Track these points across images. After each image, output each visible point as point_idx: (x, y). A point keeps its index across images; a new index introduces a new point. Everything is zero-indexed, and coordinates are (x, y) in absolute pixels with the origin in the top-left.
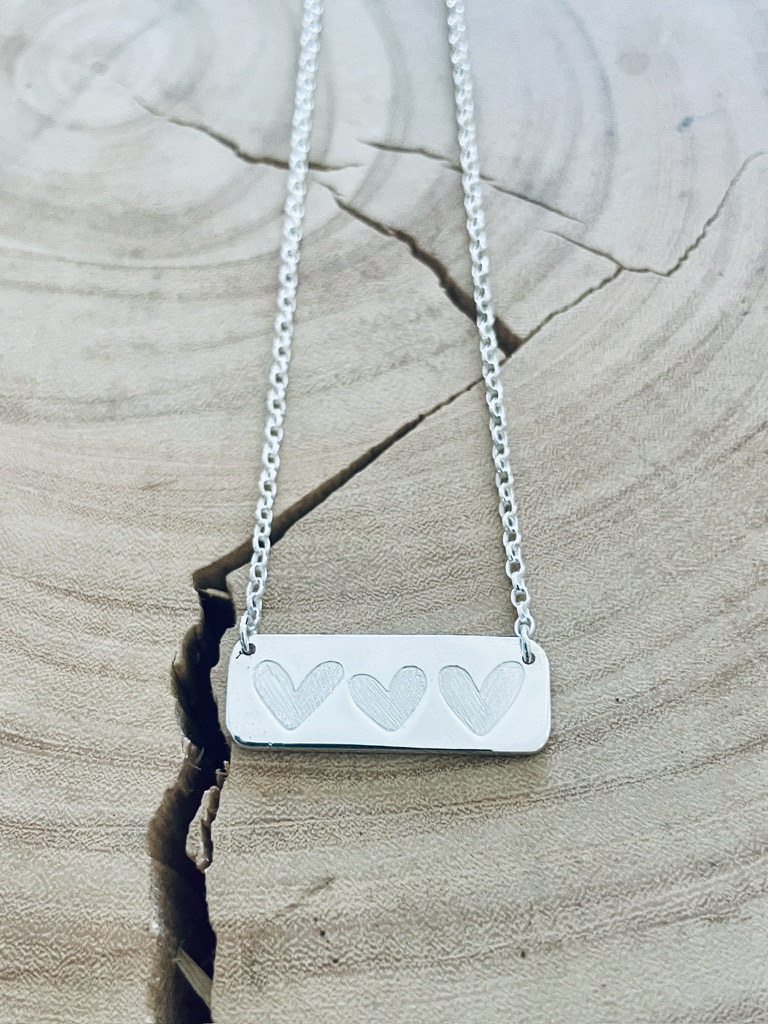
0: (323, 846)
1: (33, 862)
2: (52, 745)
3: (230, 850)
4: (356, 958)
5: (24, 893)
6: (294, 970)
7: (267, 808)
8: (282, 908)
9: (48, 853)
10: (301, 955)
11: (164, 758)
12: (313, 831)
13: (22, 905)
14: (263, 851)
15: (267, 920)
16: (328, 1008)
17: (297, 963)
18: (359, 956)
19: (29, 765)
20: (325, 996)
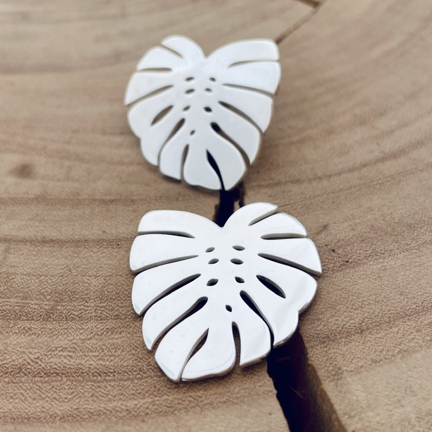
4: (358, 258)
16: (354, 285)
18: (360, 257)
20: (349, 280)
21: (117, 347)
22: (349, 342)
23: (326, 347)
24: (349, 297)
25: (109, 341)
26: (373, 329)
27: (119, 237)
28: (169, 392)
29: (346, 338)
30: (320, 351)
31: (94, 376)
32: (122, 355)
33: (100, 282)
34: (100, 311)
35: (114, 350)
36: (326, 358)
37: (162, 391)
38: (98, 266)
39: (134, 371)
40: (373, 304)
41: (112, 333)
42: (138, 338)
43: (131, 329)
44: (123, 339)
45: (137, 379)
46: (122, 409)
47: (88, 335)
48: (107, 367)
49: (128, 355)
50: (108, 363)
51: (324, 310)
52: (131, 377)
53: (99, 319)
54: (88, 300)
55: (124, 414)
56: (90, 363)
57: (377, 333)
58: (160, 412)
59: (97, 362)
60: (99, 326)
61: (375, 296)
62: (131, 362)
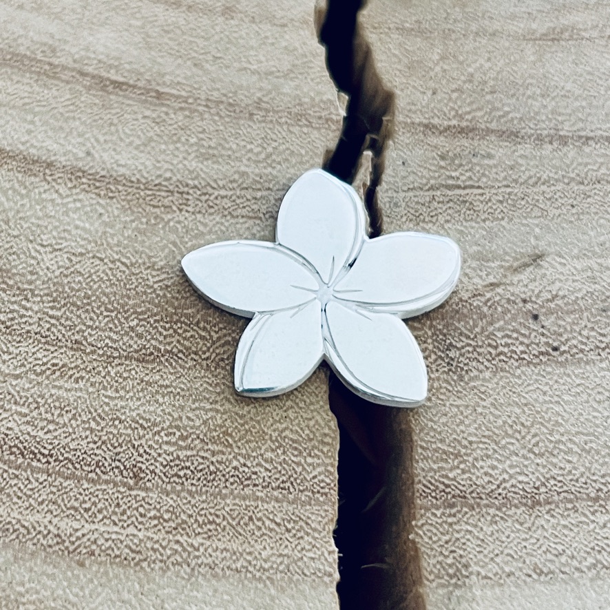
0: (525, 218)
1: (163, 228)
2: (172, 95)
3: (404, 219)
4: (580, 346)
5: (154, 263)
6: (502, 357)
7: (448, 173)
8: (479, 287)
9: (182, 219)
10: (510, 341)
11: (318, 114)
12: (510, 201)
13: (153, 277)
14: (447, 221)
15: (461, 300)
16: (552, 402)
17: (506, 350)
18: (585, 344)
19: (145, 117)
20: (546, 388)
21: (65, 406)
22: (502, 518)
23: (454, 515)
24: (532, 426)
25: (53, 391)
26: (557, 506)
27: (114, 174)
28: (140, 523)
29: (499, 509)
30: (440, 521)
31: (12, 453)
32: (71, 425)
33: (61, 263)
34: (48, 326)
35: (58, 411)
36: (447, 538)
37: (128, 518)
38: (62, 228)
39: (85, 464)
40: (577, 452)
41: (61, 376)
42: (107, 400)
43: (98, 379)
44: (79, 394)
45: (88, 481)
46: (49, 532)
47: (16, 368)
48: (38, 443)
49: (81, 429)
50: (41, 434)
51: (474, 439)
52: (78, 473)
53: (43, 340)
54: (29, 296)
55: (50, 542)
56: (10, 425)
57: (562, 516)
58: (116, 556)
59: (23, 427)
60: (39, 355)
61: (586, 438)
62: (84, 443)
